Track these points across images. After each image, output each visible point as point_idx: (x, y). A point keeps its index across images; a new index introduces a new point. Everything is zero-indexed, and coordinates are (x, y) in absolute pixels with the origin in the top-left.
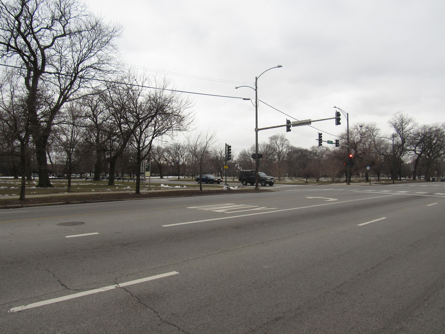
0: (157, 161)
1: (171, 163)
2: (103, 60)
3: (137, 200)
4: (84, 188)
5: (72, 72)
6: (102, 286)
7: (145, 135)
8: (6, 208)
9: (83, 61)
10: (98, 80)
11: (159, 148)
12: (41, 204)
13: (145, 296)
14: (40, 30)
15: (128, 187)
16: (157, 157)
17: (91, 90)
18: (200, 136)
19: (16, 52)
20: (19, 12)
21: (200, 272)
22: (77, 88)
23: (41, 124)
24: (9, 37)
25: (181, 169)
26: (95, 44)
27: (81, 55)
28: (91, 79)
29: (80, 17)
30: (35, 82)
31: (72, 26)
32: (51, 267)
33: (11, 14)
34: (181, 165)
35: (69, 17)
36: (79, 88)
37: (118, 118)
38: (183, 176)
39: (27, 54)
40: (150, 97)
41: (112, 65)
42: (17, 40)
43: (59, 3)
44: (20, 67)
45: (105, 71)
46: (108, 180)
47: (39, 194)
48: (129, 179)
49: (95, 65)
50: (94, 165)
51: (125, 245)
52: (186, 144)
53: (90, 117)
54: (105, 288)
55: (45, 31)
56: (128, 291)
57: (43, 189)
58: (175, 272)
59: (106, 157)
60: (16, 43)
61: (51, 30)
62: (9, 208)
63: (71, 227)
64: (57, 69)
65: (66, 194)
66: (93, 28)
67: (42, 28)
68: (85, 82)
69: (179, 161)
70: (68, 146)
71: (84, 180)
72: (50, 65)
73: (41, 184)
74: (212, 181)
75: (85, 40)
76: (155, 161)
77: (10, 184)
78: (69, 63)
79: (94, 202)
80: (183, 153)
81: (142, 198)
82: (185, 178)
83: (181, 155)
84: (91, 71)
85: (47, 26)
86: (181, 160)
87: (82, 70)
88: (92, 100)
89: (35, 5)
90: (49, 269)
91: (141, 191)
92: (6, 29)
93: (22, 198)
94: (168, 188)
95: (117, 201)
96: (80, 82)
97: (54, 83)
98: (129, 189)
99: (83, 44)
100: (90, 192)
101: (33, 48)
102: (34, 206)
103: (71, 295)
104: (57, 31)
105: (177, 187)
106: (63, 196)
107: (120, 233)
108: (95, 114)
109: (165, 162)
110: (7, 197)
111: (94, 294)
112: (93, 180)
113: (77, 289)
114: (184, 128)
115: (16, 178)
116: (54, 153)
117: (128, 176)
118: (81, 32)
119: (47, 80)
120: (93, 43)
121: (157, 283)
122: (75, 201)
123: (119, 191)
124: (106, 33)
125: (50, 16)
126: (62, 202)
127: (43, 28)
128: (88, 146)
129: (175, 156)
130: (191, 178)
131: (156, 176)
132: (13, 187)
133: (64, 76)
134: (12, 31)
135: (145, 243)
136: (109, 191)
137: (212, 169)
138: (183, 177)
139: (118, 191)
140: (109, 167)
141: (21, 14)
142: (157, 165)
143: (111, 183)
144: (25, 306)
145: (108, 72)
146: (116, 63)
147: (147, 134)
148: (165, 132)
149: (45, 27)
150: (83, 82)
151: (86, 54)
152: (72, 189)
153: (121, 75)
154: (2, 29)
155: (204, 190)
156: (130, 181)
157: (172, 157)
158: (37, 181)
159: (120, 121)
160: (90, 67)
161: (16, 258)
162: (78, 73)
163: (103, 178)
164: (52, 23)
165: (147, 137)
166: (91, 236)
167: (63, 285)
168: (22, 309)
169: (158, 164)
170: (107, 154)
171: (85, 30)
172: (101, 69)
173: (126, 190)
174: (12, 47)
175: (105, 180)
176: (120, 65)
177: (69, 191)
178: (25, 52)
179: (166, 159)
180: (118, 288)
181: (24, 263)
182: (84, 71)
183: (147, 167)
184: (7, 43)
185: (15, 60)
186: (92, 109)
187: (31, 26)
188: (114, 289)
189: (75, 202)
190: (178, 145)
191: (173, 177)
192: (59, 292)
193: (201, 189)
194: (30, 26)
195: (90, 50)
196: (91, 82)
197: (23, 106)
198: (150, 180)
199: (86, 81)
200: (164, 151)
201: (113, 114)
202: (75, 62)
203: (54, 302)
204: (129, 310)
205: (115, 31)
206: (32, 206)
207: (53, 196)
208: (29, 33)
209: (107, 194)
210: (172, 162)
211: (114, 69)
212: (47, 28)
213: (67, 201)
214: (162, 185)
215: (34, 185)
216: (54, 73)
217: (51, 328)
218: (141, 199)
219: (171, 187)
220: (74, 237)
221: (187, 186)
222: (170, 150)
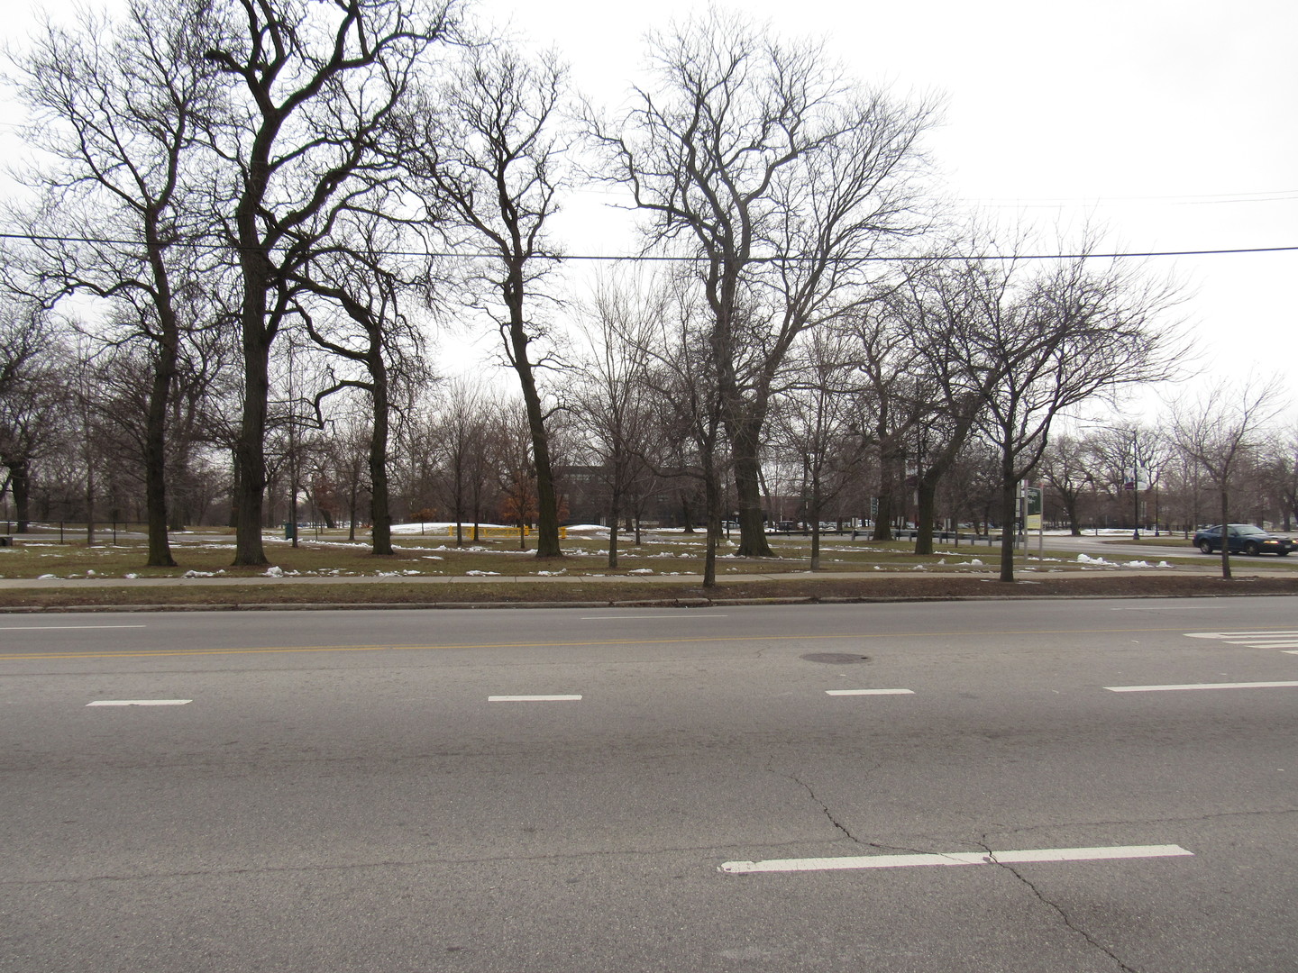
0: (1060, 482)
1: (1105, 487)
2: (894, 202)
3: (1006, 602)
4: (853, 561)
5: (814, 247)
6: (946, 851)
7: (1026, 403)
8: (676, 605)
9: (842, 213)
10: (881, 259)
11: (1064, 442)
12: (752, 600)
13: (1083, 909)
14: (737, 156)
15: (976, 562)
16: (1059, 469)
17: (864, 290)
18: (1218, 393)
19: (687, 222)
20: (689, 123)
21: (1277, 866)
22: (829, 288)
23: (744, 393)
24: (671, 190)
25: (1144, 505)
26: (871, 161)
27: (836, 198)
28: (864, 259)
29: (830, 99)
30: (729, 290)
31: (812, 127)
32: (801, 770)
33: (674, 133)
34: (1141, 493)
35: (802, 107)
36: (831, 289)
37: (940, 361)
38: (1149, 529)
39: (709, 222)
40: (1040, 287)
41: (919, 211)
42: (688, 194)
43: (777, 76)
44: (695, 256)
45: (902, 232)
46: (915, 539)
47: (743, 573)
48: (973, 538)
49: (873, 218)
50: (875, 496)
51: (995, 736)
52: (1168, 423)
53: (859, 364)
54: (953, 855)
55: (747, 156)
56: (1024, 881)
57: (752, 560)
58: (1176, 847)
59: (908, 473)
60: (685, 201)
61: (762, 151)
62: (683, 605)
63: (837, 667)
64: (779, 248)
65: (808, 575)
66: (864, 118)
67: (740, 151)
68: (847, 269)
69: (1137, 479)
70: (811, 448)
71: (848, 537)
72: (762, 241)
73: (745, 550)
74: (1258, 548)
75: (845, 157)
76: (1052, 480)
77: (678, 546)
78: (806, 227)
79: (883, 601)
80: (1150, 452)
81: (1022, 597)
82: (1157, 535)
83: (1140, 460)
84: (861, 238)
85: (753, 142)
86: (1144, 474)
87: (839, 240)
88: (866, 315)
89: (725, 95)
90: (797, 775)
91: (1016, 575)
92: (665, 171)
93: (708, 583)
94: (1103, 568)
95: (947, 600)
96: (835, 273)
97: (771, 283)
98: (978, 568)
99: (840, 168)
100: (869, 571)
101: (722, 206)
102: (737, 604)
103: (864, 858)
104: (774, 149)
105: (1134, 564)
106: (803, 581)
107: (973, 697)
108: (874, 354)
109: (1088, 485)
110: (674, 578)
111: (924, 866)
112: (871, 538)
113: (875, 842)
114: (1161, 372)
115: (689, 531)
116: (773, 468)
117: (969, 527)
118: (835, 136)
119: (755, 278)
120: (865, 158)
121: (1118, 874)
122: (835, 596)
123: (950, 572)
124: (900, 123)
125: (759, 114)
126: (802, 596)
127: (743, 150)
128: (857, 444)
129: (1119, 463)
130: (1179, 535)
131: (1054, 528)
132: (685, 555)
133: (793, 263)
134: (676, 174)
135: (1056, 737)
136: (920, 571)
137: (1261, 507)
138: (1152, 533)
139: (946, 572)
140: (916, 503)
141: (694, 128)
142: (1059, 494)
143: (924, 549)
144: (755, 862)
145: (909, 231)
146: (933, 203)
147: (1032, 400)
148: (1091, 391)
149: (748, 145)
150: (843, 270)
151: (848, 195)
152: (822, 563)
153: (947, 234)
154: (657, 174)
155: (1241, 578)
156: (977, 543)
157: (1110, 467)
158: (737, 540)
159: (945, 369)
160: (860, 227)
161: (717, 735)
162: (829, 248)
163: (899, 535)
164: (763, 131)
165: (1033, 409)
166: (892, 696)
167: (837, 825)
168: (749, 871)
169: (1063, 490)
170: (910, 464)
171: (844, 131)
172: (889, 226)
173: (970, 569)
174: (678, 212)
175: (906, 539)
176: (941, 208)
177: (814, 568)
178: (705, 218)
179: (1088, 474)
180: (992, 863)
181: (736, 750)
182: (843, 243)
183: (1031, 501)
184: (667, 205)
185: (686, 241)
186: (865, 342)
187: (717, 151)
188: (979, 865)
189: (832, 598)
190: (1131, 427)
191: (1115, 532)
192: (830, 841)
193: (1227, 572)
194: (714, 153)
195: (859, 180)
196: (862, 268)
197: (703, 352)
198: (1041, 541)
199: (850, 267)
200: (1082, 448)
201: (923, 350)
202: (821, 221)
203: (821, 868)
204: (1036, 940)
205: (924, 111)
206: (730, 604)
207: (778, 581)
208: (714, 170)
209: (918, 580)
210: (1109, 484)
211: (926, 221)
212: (752, 147)
213: (815, 594)
214: (1083, 558)
215: (729, 550)
216: (771, 260)
217: (824, 939)
218: (1020, 599)
219: (1115, 565)
220: (849, 696)
221: (1169, 560)
222: (1100, 444)
